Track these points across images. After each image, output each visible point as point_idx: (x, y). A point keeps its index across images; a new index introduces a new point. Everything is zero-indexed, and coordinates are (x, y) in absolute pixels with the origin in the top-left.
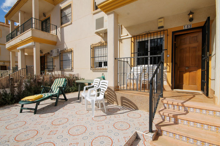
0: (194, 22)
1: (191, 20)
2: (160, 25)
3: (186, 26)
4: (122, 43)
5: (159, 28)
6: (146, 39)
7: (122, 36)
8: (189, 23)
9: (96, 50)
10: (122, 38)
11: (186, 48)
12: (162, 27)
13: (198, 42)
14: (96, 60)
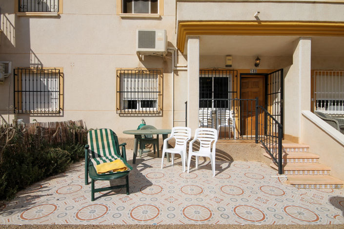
0: (259, 68)
1: (257, 65)
2: (229, 63)
3: (252, 71)
4: (177, 75)
5: (227, 66)
6: (210, 76)
7: (178, 65)
8: (254, 67)
9: (126, 79)
10: (178, 68)
11: (248, 92)
12: (231, 66)
13: (259, 87)
14: (125, 97)
